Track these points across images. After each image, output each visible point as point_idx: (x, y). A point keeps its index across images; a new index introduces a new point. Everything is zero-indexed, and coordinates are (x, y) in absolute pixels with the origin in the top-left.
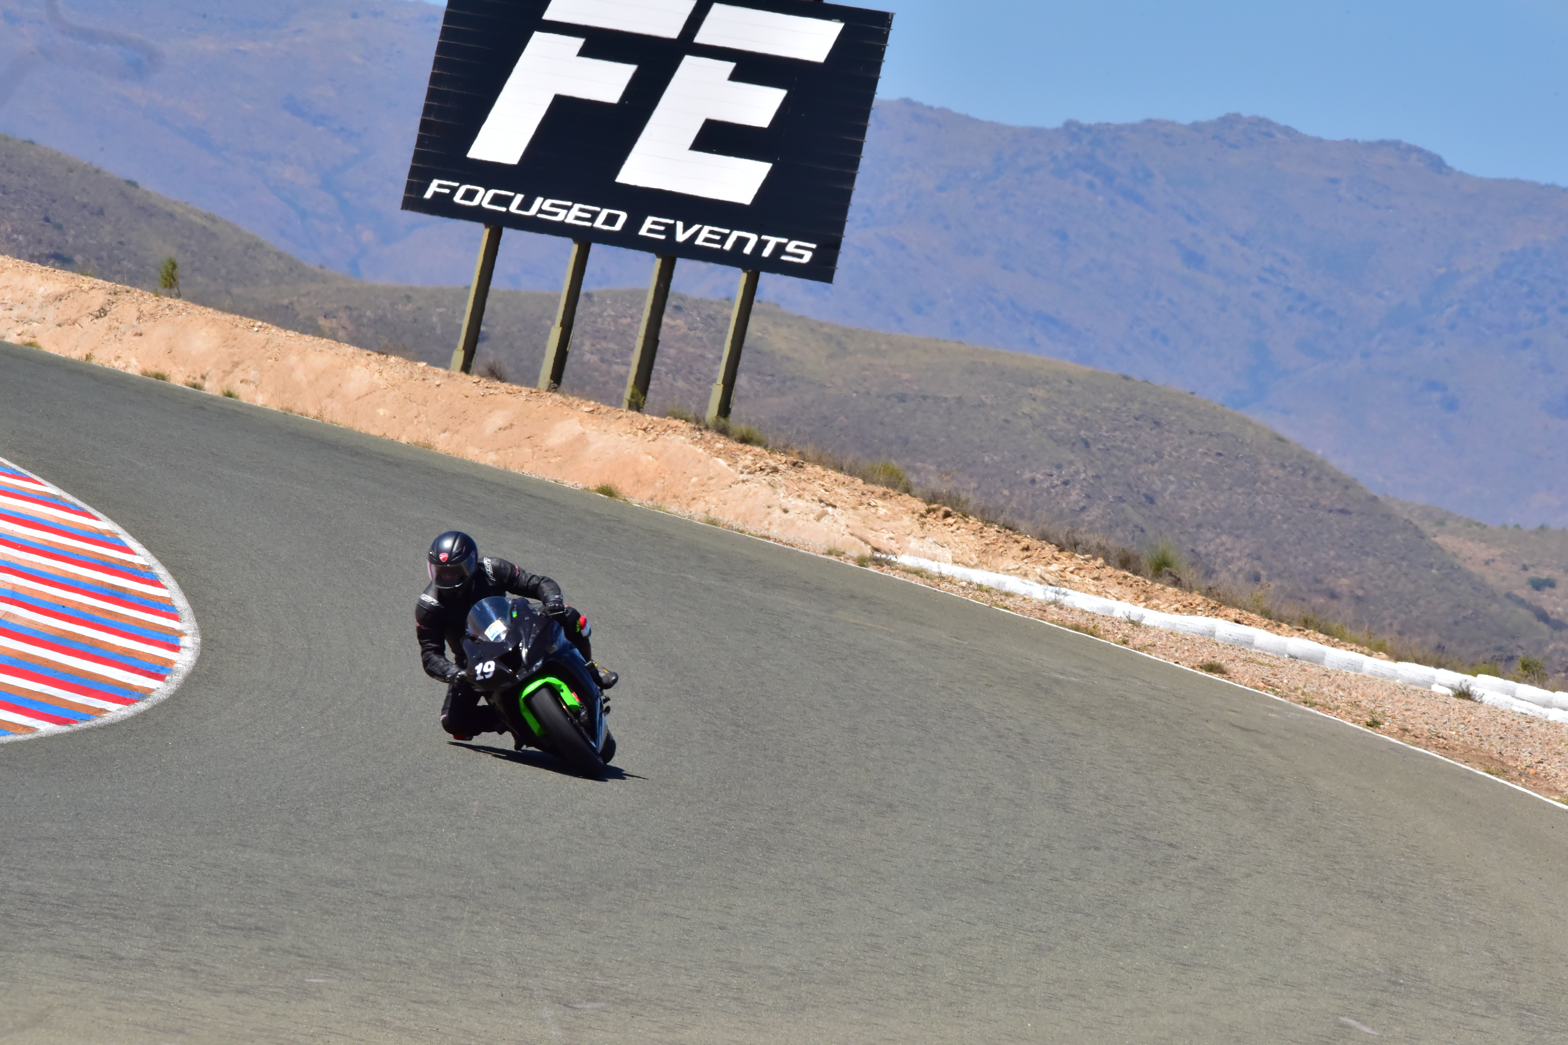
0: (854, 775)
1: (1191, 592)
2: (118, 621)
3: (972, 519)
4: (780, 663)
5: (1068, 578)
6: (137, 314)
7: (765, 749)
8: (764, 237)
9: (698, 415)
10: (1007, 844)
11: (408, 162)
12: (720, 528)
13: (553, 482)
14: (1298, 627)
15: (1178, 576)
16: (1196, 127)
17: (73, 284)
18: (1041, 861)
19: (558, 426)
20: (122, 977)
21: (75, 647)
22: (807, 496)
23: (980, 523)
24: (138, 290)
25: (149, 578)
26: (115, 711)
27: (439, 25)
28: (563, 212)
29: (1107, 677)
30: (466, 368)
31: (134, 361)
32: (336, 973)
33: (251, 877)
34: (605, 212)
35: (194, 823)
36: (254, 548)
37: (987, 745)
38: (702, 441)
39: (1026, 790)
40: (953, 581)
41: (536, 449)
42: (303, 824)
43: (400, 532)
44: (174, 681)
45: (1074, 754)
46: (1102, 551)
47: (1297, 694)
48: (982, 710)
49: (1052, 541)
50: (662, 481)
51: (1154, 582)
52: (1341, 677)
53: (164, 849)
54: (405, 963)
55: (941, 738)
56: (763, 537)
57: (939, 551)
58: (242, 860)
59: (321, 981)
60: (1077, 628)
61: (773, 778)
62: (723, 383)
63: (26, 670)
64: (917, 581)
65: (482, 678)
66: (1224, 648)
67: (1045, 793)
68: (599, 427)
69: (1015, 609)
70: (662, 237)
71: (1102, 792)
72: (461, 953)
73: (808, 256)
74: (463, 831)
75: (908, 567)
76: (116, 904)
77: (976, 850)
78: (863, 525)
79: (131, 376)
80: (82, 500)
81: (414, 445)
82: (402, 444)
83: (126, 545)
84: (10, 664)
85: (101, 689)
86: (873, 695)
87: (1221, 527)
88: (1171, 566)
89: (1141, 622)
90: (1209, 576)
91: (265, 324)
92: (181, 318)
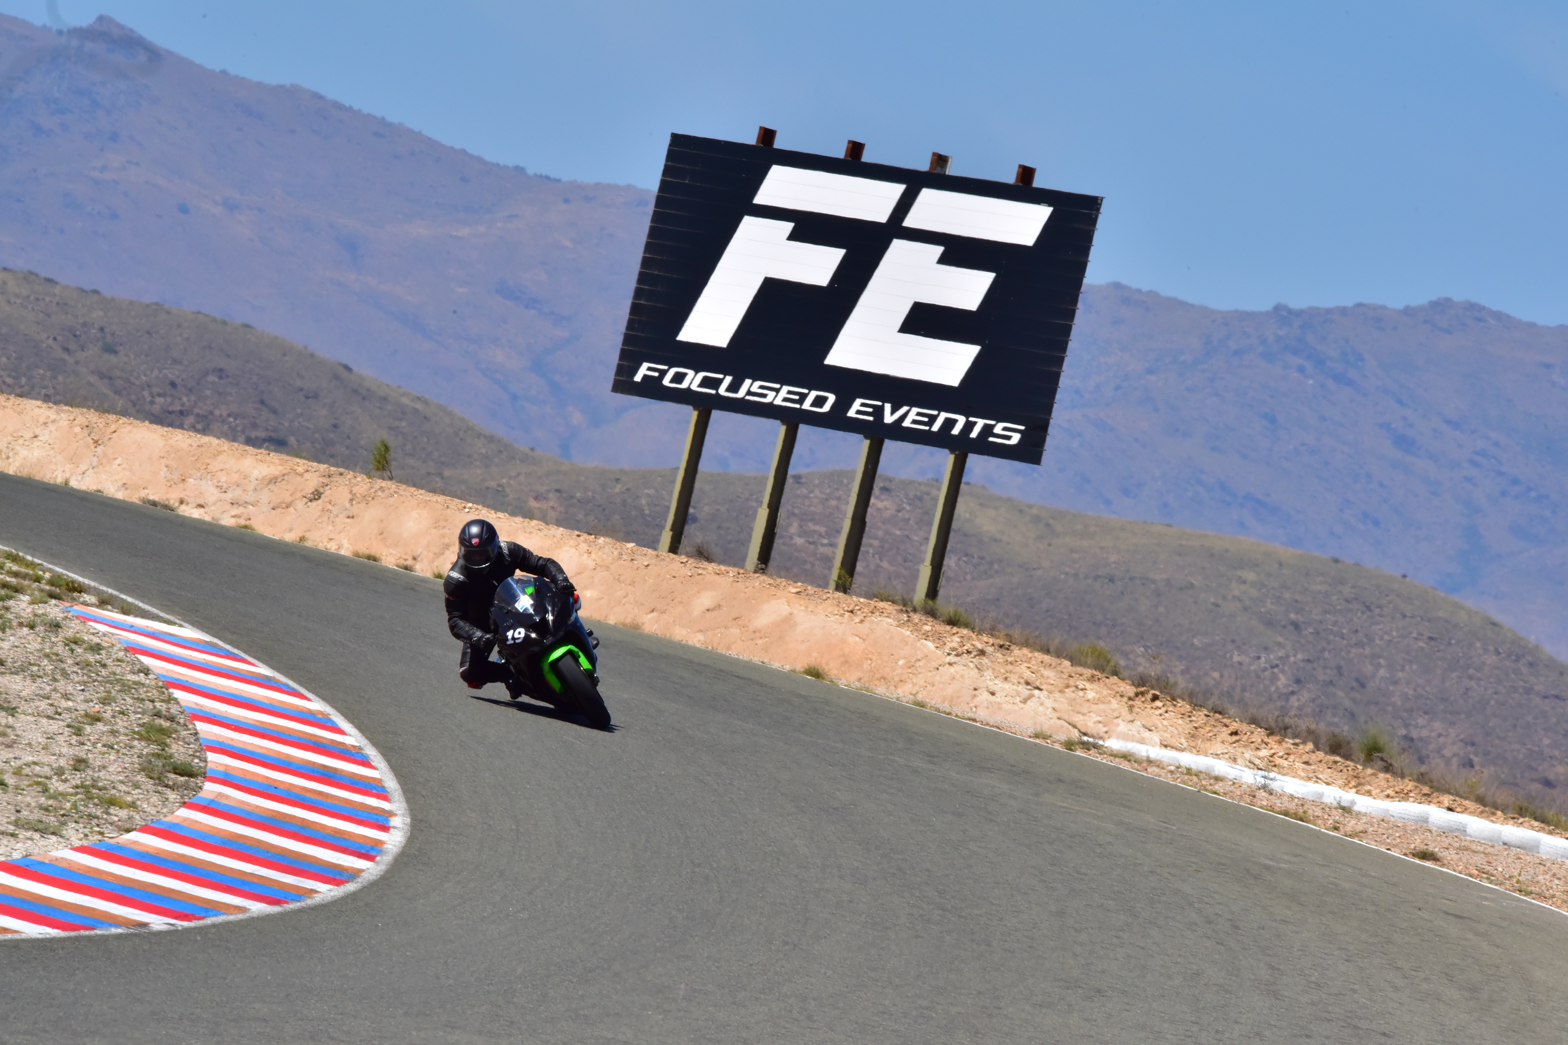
0: (1061, 960)
1: (1403, 778)
2: (329, 801)
3: (1181, 703)
4: (988, 845)
5: (1277, 763)
6: (350, 496)
7: (973, 934)
8: (971, 419)
9: (905, 596)
10: (1217, 1032)
11: (619, 345)
12: (928, 710)
13: (760, 663)
14: (1512, 816)
15: (1389, 761)
16: (1408, 311)
17: (288, 467)
19: (765, 607)
21: (287, 827)
22: (1014, 678)
23: (1188, 706)
24: (352, 473)
25: (360, 759)
26: (325, 891)
27: (651, 208)
28: (771, 394)
29: (1317, 864)
30: (674, 548)
31: (346, 543)
34: (813, 394)
35: (403, 1004)
36: (463, 729)
37: (1196, 931)
38: (910, 624)
39: (1236, 976)
40: (1161, 766)
41: (743, 629)
42: (511, 1006)
44: (384, 862)
45: (1283, 940)
46: (1311, 736)
47: (1512, 882)
48: (1191, 896)
49: (1262, 725)
50: (869, 661)
51: (1365, 767)
52: (1557, 866)
53: (373, 1031)
55: (1150, 923)
56: (970, 719)
57: (1147, 734)
60: (1286, 814)
61: (981, 962)
62: (931, 564)
64: (1125, 766)
65: (512, 642)
66: (1438, 836)
67: (1255, 980)
68: (807, 607)
69: (1225, 794)
70: (871, 418)
71: (1313, 979)
73: (1016, 438)
74: (669, 1013)
75: (1115, 752)
77: (1185, 1036)
78: (1070, 708)
79: (343, 558)
80: (294, 681)
81: (621, 626)
82: (609, 624)
83: (337, 725)
84: (223, 845)
85: (312, 870)
86: (1081, 879)
87: (1432, 712)
88: (1383, 752)
89: (1353, 809)
90: (1422, 760)
91: (475, 505)
92: (392, 499)
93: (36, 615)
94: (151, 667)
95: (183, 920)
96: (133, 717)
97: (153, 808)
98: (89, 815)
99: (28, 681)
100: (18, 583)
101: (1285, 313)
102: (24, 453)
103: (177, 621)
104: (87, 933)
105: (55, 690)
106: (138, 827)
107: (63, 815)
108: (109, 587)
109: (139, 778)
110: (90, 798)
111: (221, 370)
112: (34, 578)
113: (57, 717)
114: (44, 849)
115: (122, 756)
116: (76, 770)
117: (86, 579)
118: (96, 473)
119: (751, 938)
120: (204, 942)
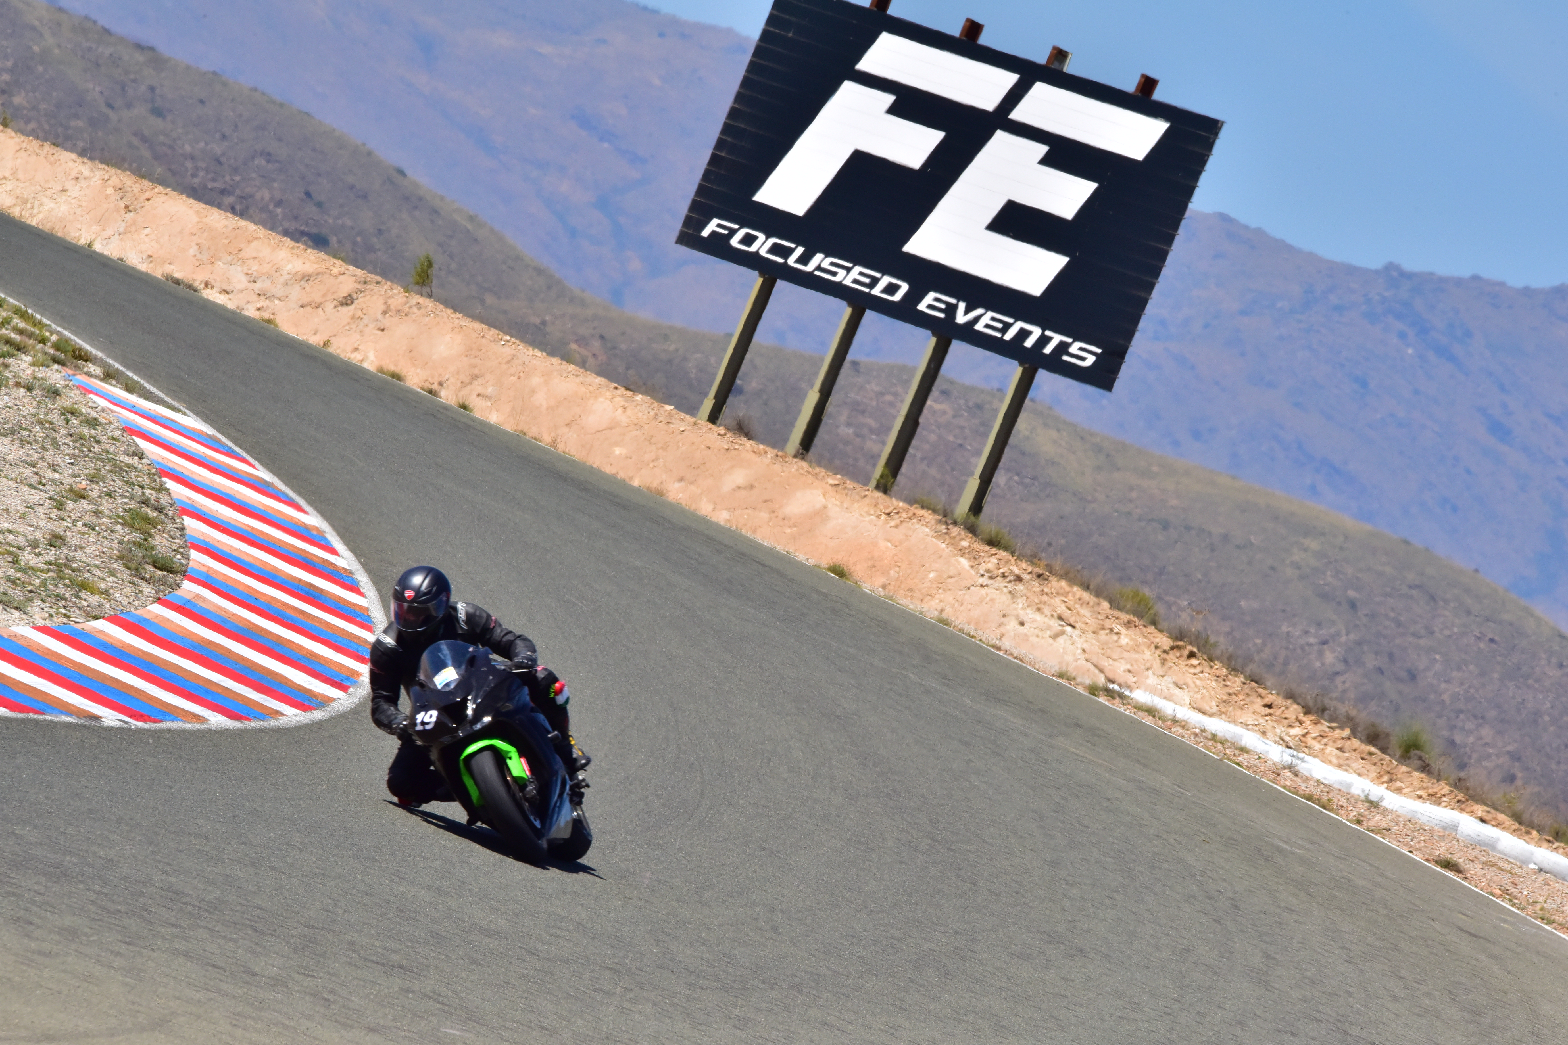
0: (1048, 912)
1: (1438, 781)
2: (309, 622)
3: (1218, 665)
4: (990, 781)
5: (1309, 743)
6: (383, 307)
7: (960, 869)
8: (1048, 333)
9: (947, 506)
10: (1198, 1013)
11: (691, 195)
12: (951, 629)
13: (785, 553)
14: (1548, 838)
15: (1427, 761)
16: (1527, 292)
17: (324, 266)
18: (1231, 1037)
19: (799, 495)
20: (253, 994)
21: (261, 641)
22: (1047, 611)
23: (1225, 670)
24: (389, 283)
25: (349, 583)
26: (291, 715)
27: (746, 58)
28: (842, 273)
29: (1333, 855)
30: (713, 418)
31: (371, 356)
32: (474, 1027)
33: (402, 911)
35: (353, 845)
36: (463, 570)
37: (1193, 905)
38: (947, 537)
39: (1228, 959)
40: (1186, 727)
41: (772, 515)
43: (616, 577)
44: (356, 694)
45: (1285, 929)
46: (1349, 722)
47: (1536, 908)
48: (1194, 867)
49: (1300, 700)
50: (897, 569)
51: (1401, 764)
53: (317, 868)
54: (547, 1029)
55: (1146, 888)
56: (994, 646)
57: (1177, 691)
58: (396, 893)
59: (458, 1033)
60: (1310, 798)
61: (963, 900)
62: (980, 478)
64: (1148, 720)
65: (422, 728)
66: (1464, 846)
67: (1247, 966)
68: (842, 503)
69: (1248, 768)
71: (1309, 974)
72: (607, 1028)
73: (1090, 360)
74: (630, 901)
75: (1140, 705)
76: (259, 917)
77: (1164, 1013)
78: (1100, 651)
79: (364, 371)
80: (292, 489)
81: (645, 490)
82: (633, 486)
83: (331, 544)
84: (192, 649)
85: (280, 690)
86: (1082, 831)
87: (1483, 718)
88: (1422, 750)
89: (1380, 804)
90: (1462, 766)
91: (513, 339)
92: (427, 319)
93: (35, 378)
94: (146, 452)
95: (137, 720)
96: (119, 500)
97: (125, 598)
98: (57, 596)
99: (16, 446)
100: (21, 341)
101: (1395, 274)
102: (49, 205)
103: (181, 408)
104: (36, 716)
105: (42, 458)
106: (106, 615)
107: (31, 592)
108: (116, 360)
109: (115, 565)
110: (61, 578)
111: (269, 154)
112: (40, 338)
113: (41, 487)
114: (4, 623)
115: (102, 540)
116: (51, 545)
117: (94, 348)
118: (121, 240)
119: (727, 836)
120: (156, 747)
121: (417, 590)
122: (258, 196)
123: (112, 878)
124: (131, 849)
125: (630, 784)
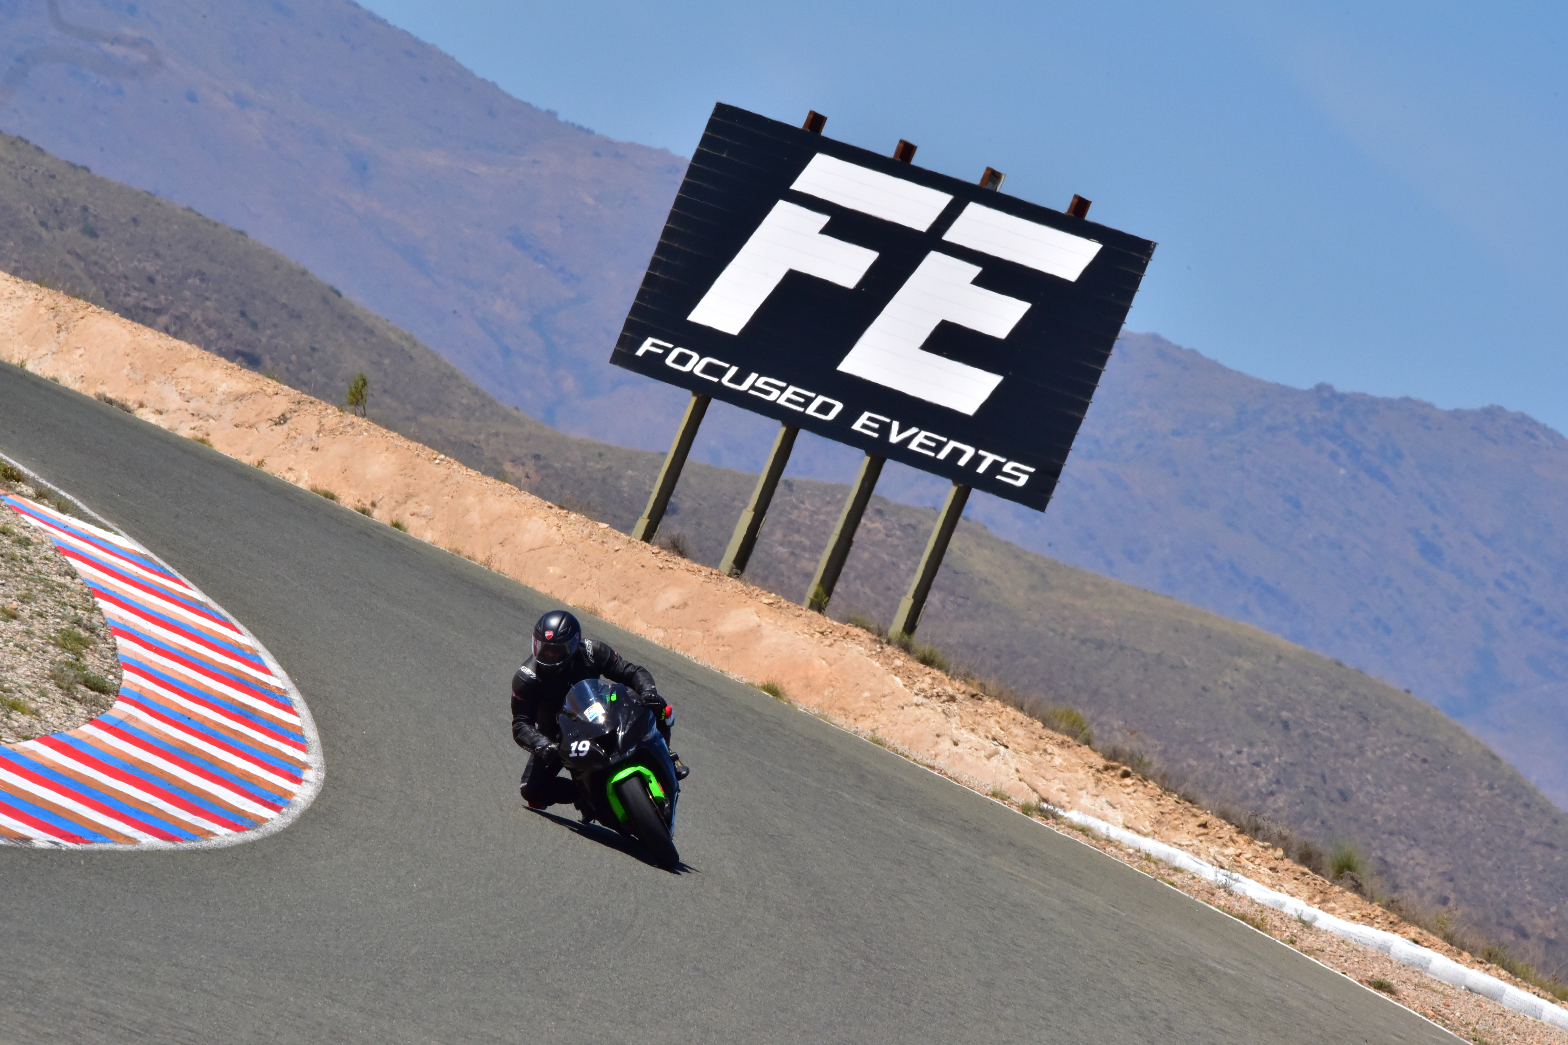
0: (982, 1032)
1: (1371, 902)
2: (242, 742)
3: (1151, 784)
4: (925, 901)
5: (1243, 863)
6: (317, 427)
7: (893, 990)
8: (981, 452)
9: (881, 626)
11: (625, 314)
12: (886, 749)
13: (719, 672)
14: (1480, 960)
15: (1359, 882)
16: (1457, 415)
17: (257, 386)
19: (733, 613)
21: (193, 761)
22: (981, 731)
23: (1159, 790)
24: (323, 403)
25: (282, 702)
26: (223, 835)
27: (680, 178)
29: (1266, 975)
30: (647, 537)
31: (306, 475)
33: (334, 1033)
34: (820, 399)
35: (285, 967)
36: (397, 689)
37: (1128, 1025)
38: (881, 656)
40: (1120, 847)
41: (707, 633)
42: (398, 986)
44: (290, 814)
46: (1282, 841)
47: (1467, 1029)
48: (1128, 987)
49: (1233, 820)
50: (832, 689)
51: (1333, 883)
52: (1518, 1020)
53: (249, 990)
55: (1080, 1009)
56: (928, 766)
57: (1109, 811)
58: (329, 1015)
60: (1243, 918)
61: (897, 1020)
62: (914, 597)
63: (139, 778)
64: (1082, 840)
65: (576, 755)
66: (1397, 968)
68: (776, 621)
69: (1182, 887)
70: (876, 435)
73: (1023, 480)
74: (563, 1022)
75: (1074, 824)
78: (1034, 771)
79: (299, 490)
83: (264, 664)
84: (124, 769)
86: (1017, 951)
87: (1415, 839)
88: (1354, 871)
89: (1314, 924)
90: (1396, 888)
91: (447, 458)
92: (361, 437)
94: (79, 572)
95: (68, 840)
96: (51, 621)
97: (57, 719)
101: (1326, 394)
103: (114, 528)
106: (37, 736)
108: (48, 480)
109: (47, 685)
111: (203, 274)
115: (34, 660)
117: (26, 467)
118: (54, 359)
119: (661, 956)
120: (88, 868)
121: (556, 630)
122: (193, 316)
123: (41, 1000)
124: (61, 971)
125: (564, 905)
